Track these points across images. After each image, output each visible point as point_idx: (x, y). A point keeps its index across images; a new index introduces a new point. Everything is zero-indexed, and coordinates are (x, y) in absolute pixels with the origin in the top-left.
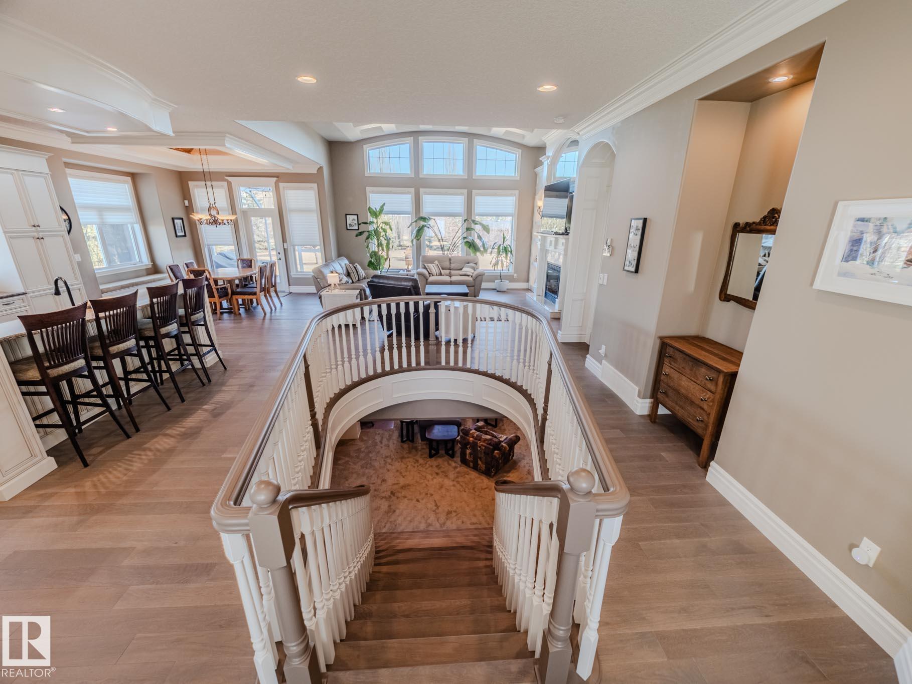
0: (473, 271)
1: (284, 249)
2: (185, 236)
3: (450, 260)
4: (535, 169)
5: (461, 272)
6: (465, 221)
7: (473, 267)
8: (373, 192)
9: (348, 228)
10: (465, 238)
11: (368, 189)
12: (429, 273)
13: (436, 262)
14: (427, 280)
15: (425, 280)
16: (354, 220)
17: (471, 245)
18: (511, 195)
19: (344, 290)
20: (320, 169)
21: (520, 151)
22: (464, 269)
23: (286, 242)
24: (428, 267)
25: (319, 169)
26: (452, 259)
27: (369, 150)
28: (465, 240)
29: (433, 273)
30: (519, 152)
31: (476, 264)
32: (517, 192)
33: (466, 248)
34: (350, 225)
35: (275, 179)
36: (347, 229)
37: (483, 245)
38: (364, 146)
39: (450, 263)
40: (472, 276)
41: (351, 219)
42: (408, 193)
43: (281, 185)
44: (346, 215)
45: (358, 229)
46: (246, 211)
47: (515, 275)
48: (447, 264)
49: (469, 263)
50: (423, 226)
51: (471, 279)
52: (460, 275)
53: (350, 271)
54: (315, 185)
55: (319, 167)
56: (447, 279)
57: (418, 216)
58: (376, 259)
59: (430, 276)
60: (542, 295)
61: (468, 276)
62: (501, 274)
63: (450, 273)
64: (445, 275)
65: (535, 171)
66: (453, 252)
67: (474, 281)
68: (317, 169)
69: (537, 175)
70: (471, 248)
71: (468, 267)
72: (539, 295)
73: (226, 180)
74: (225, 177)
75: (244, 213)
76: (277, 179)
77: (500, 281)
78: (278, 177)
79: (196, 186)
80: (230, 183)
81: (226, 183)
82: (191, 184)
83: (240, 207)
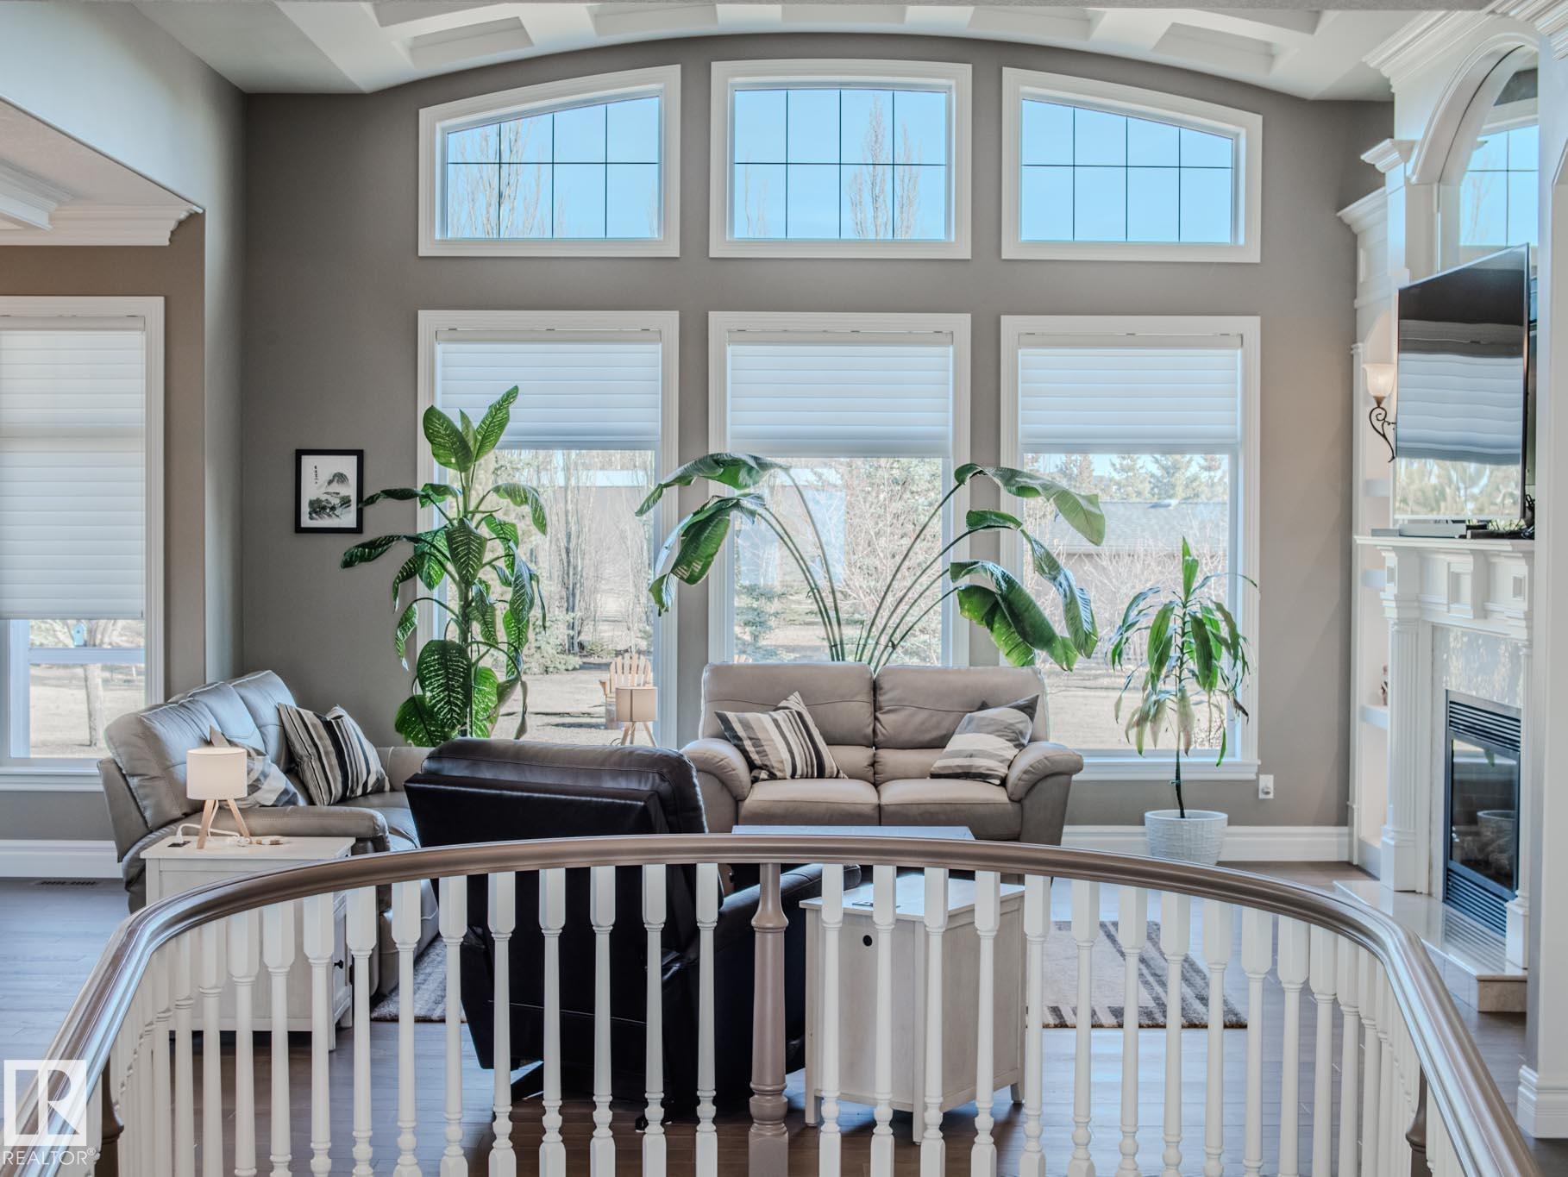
0: (1010, 752)
3: (875, 687)
4: (1343, 204)
5: (938, 760)
6: (960, 474)
7: (1009, 727)
8: (454, 336)
9: (306, 522)
10: (959, 569)
11: (428, 320)
12: (752, 766)
13: (795, 702)
14: (738, 800)
15: (728, 801)
16: (340, 478)
17: (1002, 610)
18: (1219, 340)
19: (267, 840)
20: (191, 225)
21: (1257, 120)
22: (958, 742)
24: (746, 725)
25: (181, 223)
26: (885, 684)
27: (447, 132)
28: (965, 581)
29: (773, 761)
30: (1248, 126)
31: (1029, 709)
32: (1251, 326)
33: (965, 622)
34: (318, 508)
36: (299, 529)
37: (1071, 605)
38: (425, 114)
39: (876, 707)
40: (1003, 781)
41: (325, 475)
42: (645, 335)
44: (299, 454)
45: (359, 529)
47: (1267, 781)
48: (857, 712)
49: (984, 706)
50: (724, 507)
52: (934, 776)
53: (298, 747)
54: (153, 307)
55: (183, 216)
56: (859, 793)
57: (698, 454)
58: (447, 688)
59: (755, 780)
60: (1430, 894)
61: (983, 777)
62: (1182, 777)
63: (873, 764)
64: (842, 774)
65: (1340, 219)
66: (894, 647)
67: (1017, 806)
68: (172, 225)
69: (1355, 237)
70: (996, 626)
71: (978, 730)
72: (1414, 892)
77: (1177, 813)
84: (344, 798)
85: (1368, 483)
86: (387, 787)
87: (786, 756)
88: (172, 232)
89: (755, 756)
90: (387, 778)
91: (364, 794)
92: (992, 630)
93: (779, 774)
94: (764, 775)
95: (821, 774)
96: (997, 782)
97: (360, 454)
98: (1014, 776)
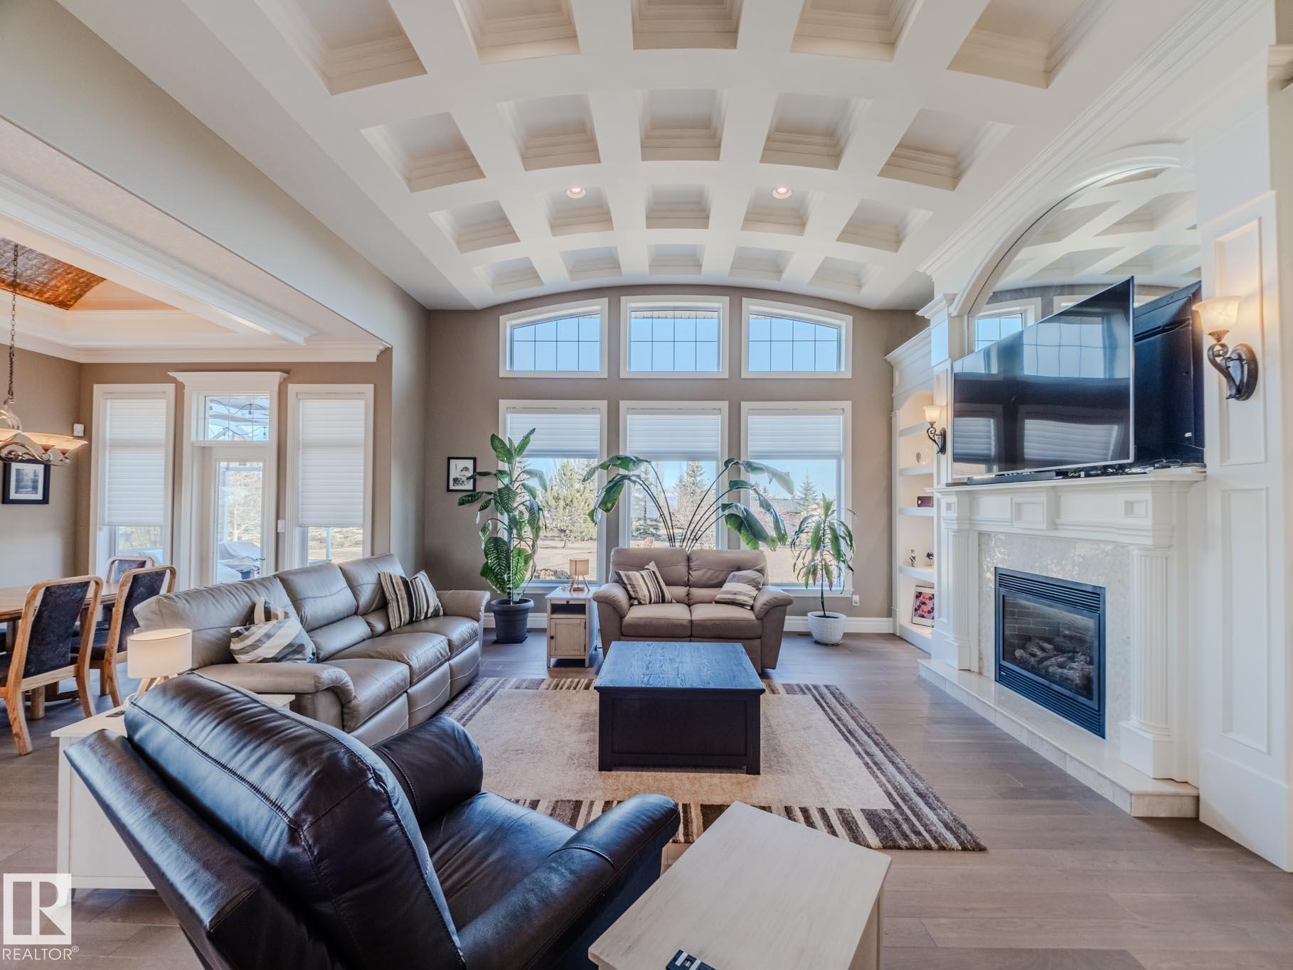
0: (754, 592)
1: (277, 534)
2: (44, 501)
3: (689, 559)
4: (888, 351)
5: (719, 594)
6: (726, 464)
7: (754, 580)
8: (514, 410)
9: (452, 487)
10: (725, 507)
11: (503, 404)
12: (630, 598)
13: (652, 566)
14: (622, 617)
15: (619, 617)
16: (466, 469)
17: (744, 524)
18: (833, 411)
20: (386, 353)
21: (850, 318)
22: (728, 586)
23: (284, 519)
24: (629, 578)
25: (382, 352)
26: (693, 557)
27: (513, 327)
28: (727, 512)
29: (640, 595)
30: (845, 322)
31: (761, 571)
32: (847, 405)
33: (726, 527)
34: (456, 480)
35: (277, 376)
36: (449, 490)
37: (776, 521)
38: (502, 318)
39: (689, 568)
40: (752, 608)
41: (460, 468)
42: (594, 410)
43: (292, 388)
44: (449, 459)
45: (472, 490)
46: (210, 448)
47: (856, 598)
48: (681, 569)
49: (739, 569)
50: (624, 477)
51: (749, 615)
52: (717, 602)
54: (369, 389)
55: (381, 348)
56: (680, 612)
57: (614, 454)
58: (498, 558)
59: (631, 605)
60: (980, 673)
61: (742, 605)
62: (824, 596)
63: (688, 595)
64: (673, 601)
65: (886, 360)
66: (697, 540)
67: (760, 621)
68: (377, 353)
69: (892, 367)
70: (742, 531)
71: (738, 581)
72: (969, 670)
73: (174, 380)
74: (172, 374)
75: (205, 451)
76: (286, 375)
77: (821, 613)
78: (287, 372)
79: (110, 394)
80: (180, 387)
81: (172, 387)
82: (98, 389)
83: (193, 438)
84: (411, 622)
85: (902, 471)
86: (441, 613)
87: (646, 593)
88: (378, 356)
89: (632, 593)
90: (442, 608)
91: (426, 618)
92: (740, 533)
93: (643, 602)
94: (636, 602)
95: (663, 601)
96: (749, 608)
97: (475, 459)
98: (758, 605)
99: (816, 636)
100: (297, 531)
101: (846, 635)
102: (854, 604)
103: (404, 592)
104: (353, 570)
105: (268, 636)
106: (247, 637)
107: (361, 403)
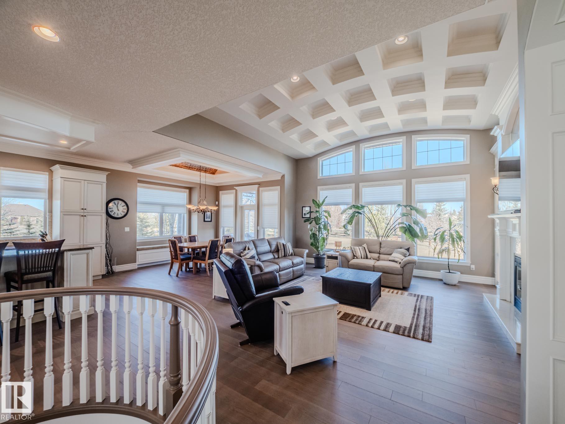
0: (402, 257)
1: (258, 230)
2: (211, 221)
3: (381, 244)
4: (489, 151)
5: (391, 258)
7: (403, 253)
8: (323, 190)
9: (303, 216)
10: (401, 223)
11: (319, 188)
12: (354, 256)
13: (365, 245)
14: (349, 262)
15: (347, 262)
17: (409, 231)
18: (460, 180)
20: (283, 176)
21: (468, 136)
22: (393, 255)
23: (259, 226)
24: (354, 249)
25: (282, 176)
26: (382, 243)
27: (322, 161)
28: (402, 226)
29: (357, 255)
31: (408, 249)
32: (468, 176)
34: (305, 214)
35: (257, 186)
37: (421, 230)
38: (319, 159)
39: (380, 247)
40: (400, 263)
41: (306, 210)
42: (350, 187)
43: (261, 189)
44: (303, 207)
45: (310, 217)
46: (243, 207)
47: (473, 267)
48: (377, 248)
49: (400, 248)
50: (355, 213)
51: (398, 266)
52: (389, 261)
53: (280, 248)
54: (278, 188)
55: (282, 175)
58: (314, 240)
59: (353, 258)
60: (510, 302)
61: (396, 262)
63: (379, 257)
64: (371, 258)
65: (490, 153)
66: (388, 237)
67: (402, 268)
68: (281, 177)
70: (406, 233)
71: (397, 253)
72: (506, 300)
73: (235, 189)
74: (235, 187)
75: (242, 207)
76: (259, 185)
77: (448, 271)
78: (259, 184)
79: (223, 194)
80: (236, 190)
81: (235, 190)
82: (221, 192)
83: (239, 204)
84: (285, 256)
86: (293, 255)
87: (360, 255)
89: (355, 254)
90: (293, 253)
91: (289, 255)
92: (405, 234)
93: (358, 258)
94: (356, 257)
95: (367, 258)
96: (399, 263)
97: (310, 207)
98: (402, 262)
99: (445, 281)
100: (262, 230)
101: (459, 282)
102: (471, 269)
103: (283, 248)
104: (270, 241)
105: (248, 253)
106: (244, 253)
107: (277, 192)
